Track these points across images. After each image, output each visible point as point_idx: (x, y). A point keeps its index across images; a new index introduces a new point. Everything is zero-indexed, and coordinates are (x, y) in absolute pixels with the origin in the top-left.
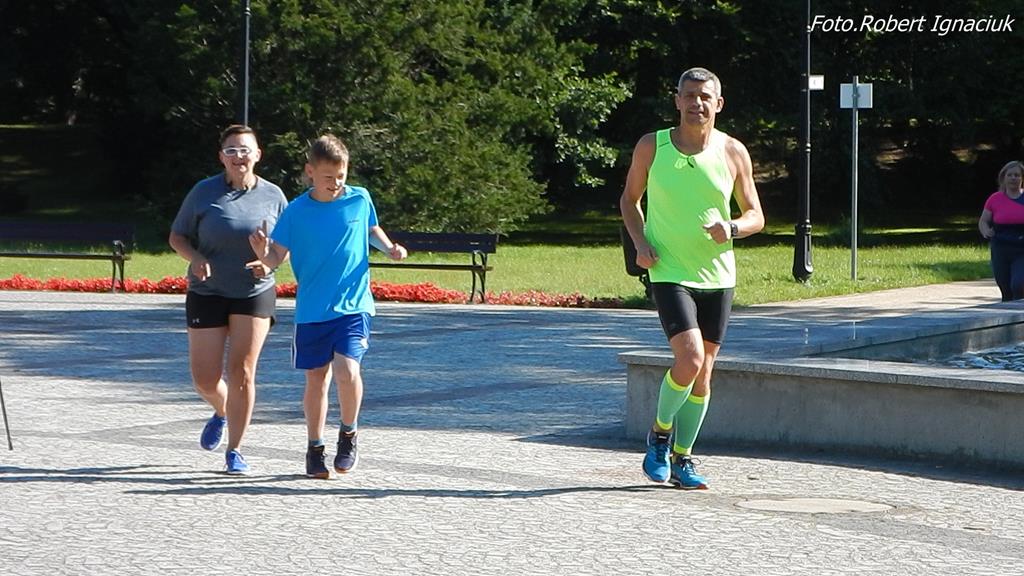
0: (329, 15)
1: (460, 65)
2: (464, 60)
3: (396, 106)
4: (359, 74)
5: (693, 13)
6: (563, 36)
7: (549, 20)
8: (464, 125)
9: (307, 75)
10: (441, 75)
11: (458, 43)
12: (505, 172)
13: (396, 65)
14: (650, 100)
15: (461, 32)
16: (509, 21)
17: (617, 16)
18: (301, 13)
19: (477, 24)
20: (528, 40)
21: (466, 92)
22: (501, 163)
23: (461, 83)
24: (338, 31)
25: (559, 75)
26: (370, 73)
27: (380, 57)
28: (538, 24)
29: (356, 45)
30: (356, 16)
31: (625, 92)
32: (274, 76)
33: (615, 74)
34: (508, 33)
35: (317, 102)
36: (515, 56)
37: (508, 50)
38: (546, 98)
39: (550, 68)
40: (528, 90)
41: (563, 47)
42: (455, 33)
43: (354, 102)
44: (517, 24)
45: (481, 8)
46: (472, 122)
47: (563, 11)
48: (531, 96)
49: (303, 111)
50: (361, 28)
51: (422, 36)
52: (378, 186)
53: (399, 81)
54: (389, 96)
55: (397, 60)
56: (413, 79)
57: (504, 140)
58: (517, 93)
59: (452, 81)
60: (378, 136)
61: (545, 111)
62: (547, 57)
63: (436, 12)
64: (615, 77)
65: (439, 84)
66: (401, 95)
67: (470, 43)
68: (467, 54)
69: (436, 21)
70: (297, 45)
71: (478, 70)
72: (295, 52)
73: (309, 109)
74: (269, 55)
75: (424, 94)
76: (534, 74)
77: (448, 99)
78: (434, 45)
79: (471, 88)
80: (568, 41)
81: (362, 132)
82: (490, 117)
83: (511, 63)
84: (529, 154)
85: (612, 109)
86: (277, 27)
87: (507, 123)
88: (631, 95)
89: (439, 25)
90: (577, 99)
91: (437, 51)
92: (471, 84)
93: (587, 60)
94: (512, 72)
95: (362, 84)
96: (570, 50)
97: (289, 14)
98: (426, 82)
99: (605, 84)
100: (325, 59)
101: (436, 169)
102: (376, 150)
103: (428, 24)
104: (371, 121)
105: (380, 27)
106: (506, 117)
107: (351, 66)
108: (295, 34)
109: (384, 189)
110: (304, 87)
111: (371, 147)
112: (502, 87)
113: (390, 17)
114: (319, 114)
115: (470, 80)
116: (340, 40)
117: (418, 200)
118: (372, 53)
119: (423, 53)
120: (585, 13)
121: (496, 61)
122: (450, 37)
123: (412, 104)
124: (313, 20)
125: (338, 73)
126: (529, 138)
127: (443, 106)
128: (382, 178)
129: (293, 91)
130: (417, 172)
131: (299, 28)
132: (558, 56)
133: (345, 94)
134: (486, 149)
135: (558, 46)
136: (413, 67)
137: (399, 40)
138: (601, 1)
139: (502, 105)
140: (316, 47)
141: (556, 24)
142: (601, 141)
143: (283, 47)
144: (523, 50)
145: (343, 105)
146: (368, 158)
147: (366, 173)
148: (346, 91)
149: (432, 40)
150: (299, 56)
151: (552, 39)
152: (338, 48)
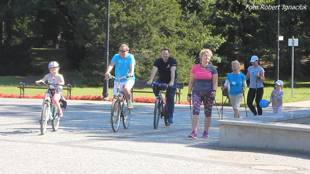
0: (134, 16)
1: (174, 32)
2: (175, 30)
3: (154, 44)
4: (143, 34)
5: (244, 17)
6: (206, 23)
7: (201, 18)
8: (175, 50)
9: (128, 34)
10: (168, 35)
11: (173, 25)
12: (187, 64)
13: (155, 32)
14: (232, 43)
15: (174, 22)
16: (189, 18)
17: (222, 18)
18: (126, 16)
19: (179, 19)
20: (195, 24)
21: (175, 40)
22: (186, 61)
23: (174, 37)
24: (137, 21)
25: (204, 35)
26: (146, 34)
27: (150, 29)
28: (198, 20)
29: (142, 26)
30: (143, 17)
31: (224, 40)
32: (118, 35)
33: (221, 35)
34: (188, 22)
35: (130, 42)
36: (191, 29)
37: (188, 27)
38: (200, 42)
39: (201, 33)
40: (195, 40)
41: (205, 26)
42: (172, 22)
43: (142, 42)
44: (191, 19)
45: (180, 15)
46: (177, 49)
47: (205, 16)
48: (195, 41)
50: (144, 21)
51: (162, 23)
52: (149, 68)
53: (155, 37)
54: (152, 41)
55: (155, 30)
56: (160, 36)
57: (187, 54)
58: (191, 40)
59: (171, 36)
60: (149, 53)
61: (200, 46)
62: (200, 29)
63: (167, 16)
64: (221, 36)
65: (168, 37)
66: (156, 40)
67: (177, 25)
68: (176, 28)
69: (167, 19)
70: (124, 25)
71: (179, 33)
72: (124, 27)
74: (116, 28)
75: (163, 40)
76: (196, 35)
77: (170, 42)
78: (166, 26)
79: (177, 39)
80: (207, 25)
81: (144, 52)
82: (183, 47)
83: (189, 31)
84: (195, 59)
85: (220, 45)
86: (119, 20)
87: (188, 49)
88: (226, 41)
89: (168, 20)
90: (210, 42)
91: (167, 27)
92: (177, 37)
93: (213, 31)
94: (190, 34)
95: (144, 37)
96: (207, 28)
97: (122, 16)
98: (163, 37)
99: (218, 38)
100: (133, 30)
102: (148, 57)
103: (164, 20)
104: (147, 48)
105: (150, 20)
106: (188, 48)
107: (141, 32)
108: (124, 22)
109: (151, 69)
110: (127, 38)
111: (147, 56)
112: (187, 38)
113: (153, 17)
114: (131, 46)
115: (177, 36)
116: (138, 24)
118: (147, 28)
119: (163, 28)
120: (212, 17)
121: (185, 31)
122: (171, 24)
123: (159, 43)
124: (130, 18)
125: (137, 34)
126: (195, 54)
127: (169, 44)
128: (150, 66)
129: (123, 39)
131: (125, 20)
132: (204, 29)
133: (139, 40)
134: (181, 57)
135: (204, 26)
136: (160, 32)
137: (155, 24)
138: (217, 13)
139: (187, 44)
140: (130, 26)
141: (203, 20)
142: (217, 55)
143: (120, 26)
144: (193, 27)
145: (138, 43)
146: (146, 59)
147: (145, 64)
148: (139, 39)
149: (165, 24)
150: (125, 29)
151: (202, 24)
152: (137, 27)
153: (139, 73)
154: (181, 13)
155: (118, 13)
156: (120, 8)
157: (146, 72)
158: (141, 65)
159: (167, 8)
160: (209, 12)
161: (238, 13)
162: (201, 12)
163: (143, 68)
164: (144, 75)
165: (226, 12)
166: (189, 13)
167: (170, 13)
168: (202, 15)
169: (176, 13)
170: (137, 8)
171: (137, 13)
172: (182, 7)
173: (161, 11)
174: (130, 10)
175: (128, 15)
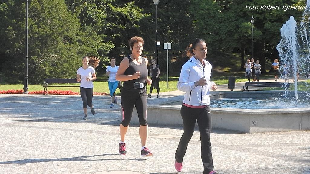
0: (44, 29)
1: (75, 40)
2: (76, 39)
3: (60, 50)
4: (51, 42)
5: (128, 27)
6: (99, 33)
7: (95, 29)
8: (76, 54)
9: (39, 43)
10: (70, 42)
11: (74, 35)
14: (119, 48)
15: (75, 32)
16: (86, 29)
17: (111, 28)
18: (37, 28)
19: (79, 30)
20: (90, 34)
21: (76, 46)
23: (75, 44)
24: (46, 32)
25: (98, 42)
26: (54, 42)
27: (56, 38)
28: (93, 30)
29: (50, 36)
30: (50, 29)
31: (113, 46)
32: (31, 43)
33: (111, 42)
34: (86, 33)
35: (41, 49)
36: (88, 38)
37: (86, 36)
38: (95, 48)
39: (96, 41)
41: (99, 36)
42: (74, 32)
43: (50, 49)
44: (88, 30)
45: (79, 27)
46: (78, 53)
47: (99, 27)
48: (91, 47)
49: (38, 51)
50: (52, 32)
51: (66, 33)
52: (56, 68)
53: (61, 44)
54: (58, 47)
55: (60, 39)
56: (64, 43)
58: (88, 47)
59: (73, 44)
60: (56, 57)
61: (95, 50)
62: (95, 38)
63: (69, 28)
65: (70, 45)
66: (61, 47)
67: (77, 35)
68: (76, 37)
70: (36, 36)
71: (79, 41)
72: (36, 37)
73: (40, 51)
75: (67, 47)
76: (92, 42)
77: (72, 48)
78: (69, 35)
79: (78, 45)
81: (52, 56)
82: (82, 52)
85: (110, 50)
86: (32, 32)
87: (86, 53)
88: (115, 47)
89: (70, 31)
90: (102, 48)
91: (69, 37)
93: (104, 39)
94: (87, 42)
95: (52, 45)
96: (100, 36)
97: (35, 28)
98: (67, 44)
99: (108, 44)
100: (43, 39)
101: (70, 64)
102: (56, 60)
103: (67, 31)
104: (54, 53)
105: (56, 31)
107: (49, 40)
108: (36, 33)
109: (57, 69)
110: (38, 45)
111: (54, 59)
112: (85, 45)
113: (59, 29)
114: (42, 52)
115: (77, 43)
116: (47, 35)
117: (66, 72)
118: (54, 37)
119: (66, 37)
120: (104, 28)
121: (83, 39)
122: (72, 34)
123: (64, 49)
124: (40, 30)
125: (46, 42)
129: (36, 46)
130: (65, 65)
132: (98, 38)
135: (98, 35)
136: (64, 40)
137: (60, 34)
138: (108, 25)
139: (85, 49)
140: (41, 36)
141: (97, 30)
142: (108, 57)
143: (33, 36)
144: (90, 37)
145: (47, 50)
146: (54, 62)
147: (53, 66)
148: (48, 46)
149: (68, 34)
150: (37, 38)
151: (96, 34)
152: (46, 36)
153: (49, 72)
154: (80, 25)
155: (31, 26)
156: (33, 22)
157: (54, 71)
158: (50, 66)
159: (69, 22)
160: (101, 25)
161: (123, 25)
162: (96, 25)
163: (52, 68)
164: (53, 74)
165: (114, 24)
166: (87, 26)
167: (71, 25)
168: (96, 26)
169: (76, 26)
170: (46, 22)
171: (46, 26)
172: (81, 21)
173: (64, 24)
174: (41, 23)
175: (39, 28)
